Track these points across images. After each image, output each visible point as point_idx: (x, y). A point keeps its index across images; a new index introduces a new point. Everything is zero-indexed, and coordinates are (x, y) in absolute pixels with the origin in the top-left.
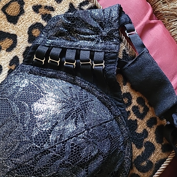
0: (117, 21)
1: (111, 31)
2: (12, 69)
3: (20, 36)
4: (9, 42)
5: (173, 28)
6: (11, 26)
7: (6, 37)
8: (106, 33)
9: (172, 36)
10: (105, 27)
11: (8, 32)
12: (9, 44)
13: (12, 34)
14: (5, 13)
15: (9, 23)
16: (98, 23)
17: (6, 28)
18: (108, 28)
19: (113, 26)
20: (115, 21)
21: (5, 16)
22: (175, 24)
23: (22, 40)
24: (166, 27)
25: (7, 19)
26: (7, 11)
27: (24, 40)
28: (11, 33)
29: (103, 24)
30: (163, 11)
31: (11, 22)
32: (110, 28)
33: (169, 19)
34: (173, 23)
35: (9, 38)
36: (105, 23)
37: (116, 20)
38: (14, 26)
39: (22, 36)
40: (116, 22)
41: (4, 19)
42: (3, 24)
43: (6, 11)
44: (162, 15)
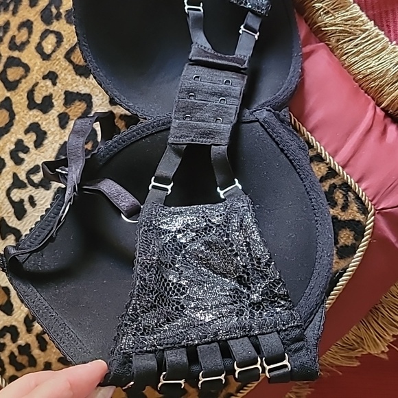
0: (273, 263)
1: (266, 286)
2: (89, 149)
3: (97, 96)
4: (80, 107)
5: (346, 54)
6: (81, 80)
7: (75, 100)
8: (257, 295)
9: (345, 68)
10: (252, 283)
11: (78, 91)
12: (80, 111)
13: (84, 94)
14: (71, 62)
15: (78, 77)
16: (234, 279)
17: (74, 85)
18: (258, 283)
19: (266, 275)
20: (266, 264)
21: (71, 67)
22: (349, 47)
23: (101, 102)
24: (334, 53)
25: (75, 71)
26: (74, 58)
27: (104, 100)
28: (82, 92)
29: (245, 278)
30: (326, 27)
31: (81, 75)
32: (262, 281)
33: (339, 39)
34: (345, 45)
35: (80, 101)
36: (248, 274)
37: (268, 261)
38: (85, 80)
39: (100, 95)
40: (269, 266)
41: (69, 71)
42: (69, 79)
43: (72, 58)
44: (326, 33)
